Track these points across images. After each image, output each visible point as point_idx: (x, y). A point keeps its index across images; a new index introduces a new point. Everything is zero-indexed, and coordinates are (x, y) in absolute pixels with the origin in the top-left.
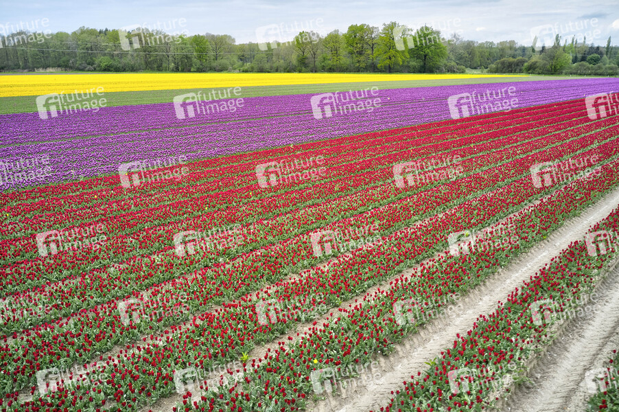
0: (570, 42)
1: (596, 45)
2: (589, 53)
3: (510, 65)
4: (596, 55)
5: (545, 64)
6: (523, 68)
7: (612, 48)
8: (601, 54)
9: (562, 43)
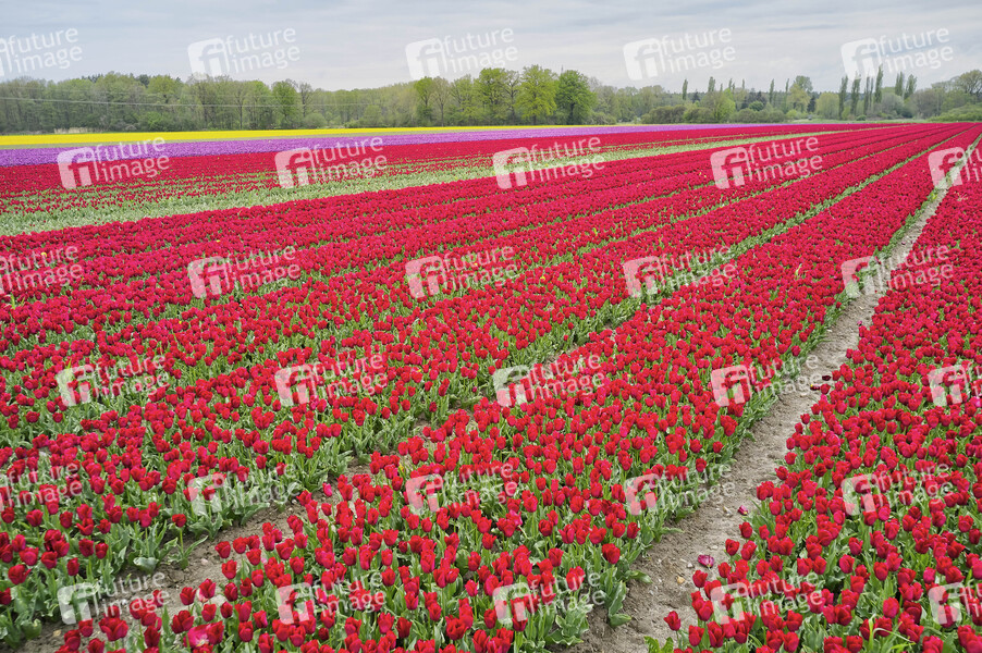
0: (726, 87)
1: (757, 91)
2: (751, 100)
3: (667, 114)
4: (758, 102)
5: (707, 112)
6: (683, 117)
7: (776, 93)
8: (764, 100)
9: (717, 88)
